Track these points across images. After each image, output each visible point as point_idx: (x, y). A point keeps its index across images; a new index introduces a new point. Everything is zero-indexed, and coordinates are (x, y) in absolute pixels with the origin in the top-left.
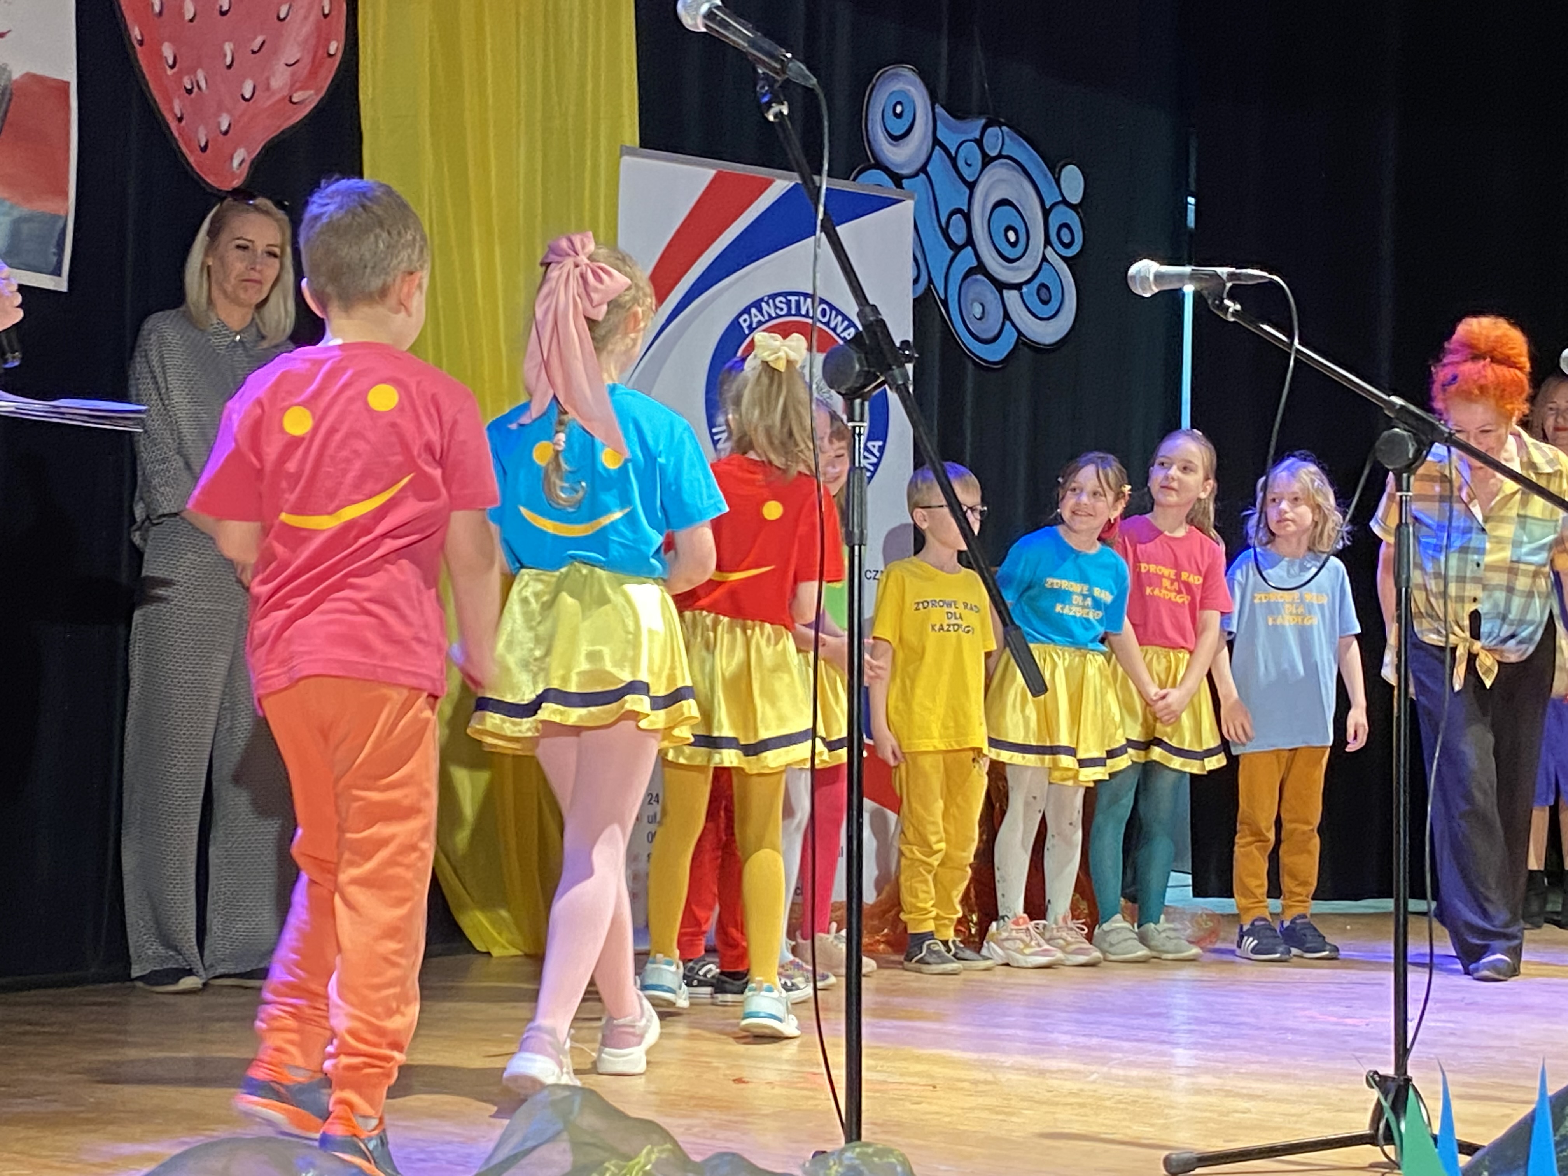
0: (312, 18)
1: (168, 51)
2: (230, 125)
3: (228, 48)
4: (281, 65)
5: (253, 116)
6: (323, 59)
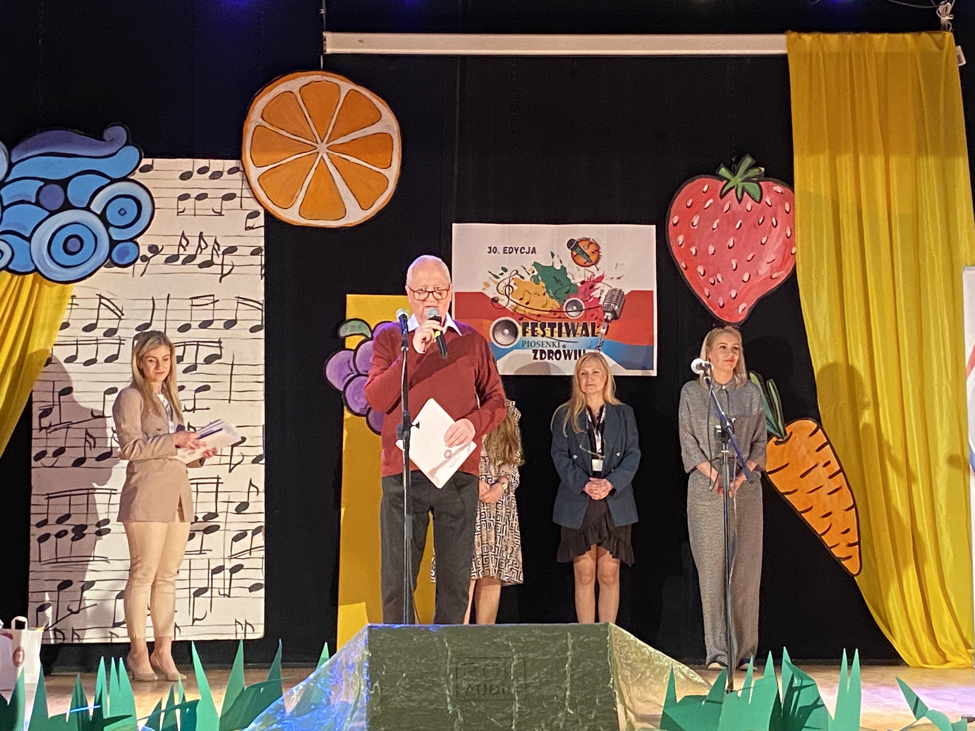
2: (736, 295)
4: (764, 264)
5: (750, 289)
6: (789, 256)
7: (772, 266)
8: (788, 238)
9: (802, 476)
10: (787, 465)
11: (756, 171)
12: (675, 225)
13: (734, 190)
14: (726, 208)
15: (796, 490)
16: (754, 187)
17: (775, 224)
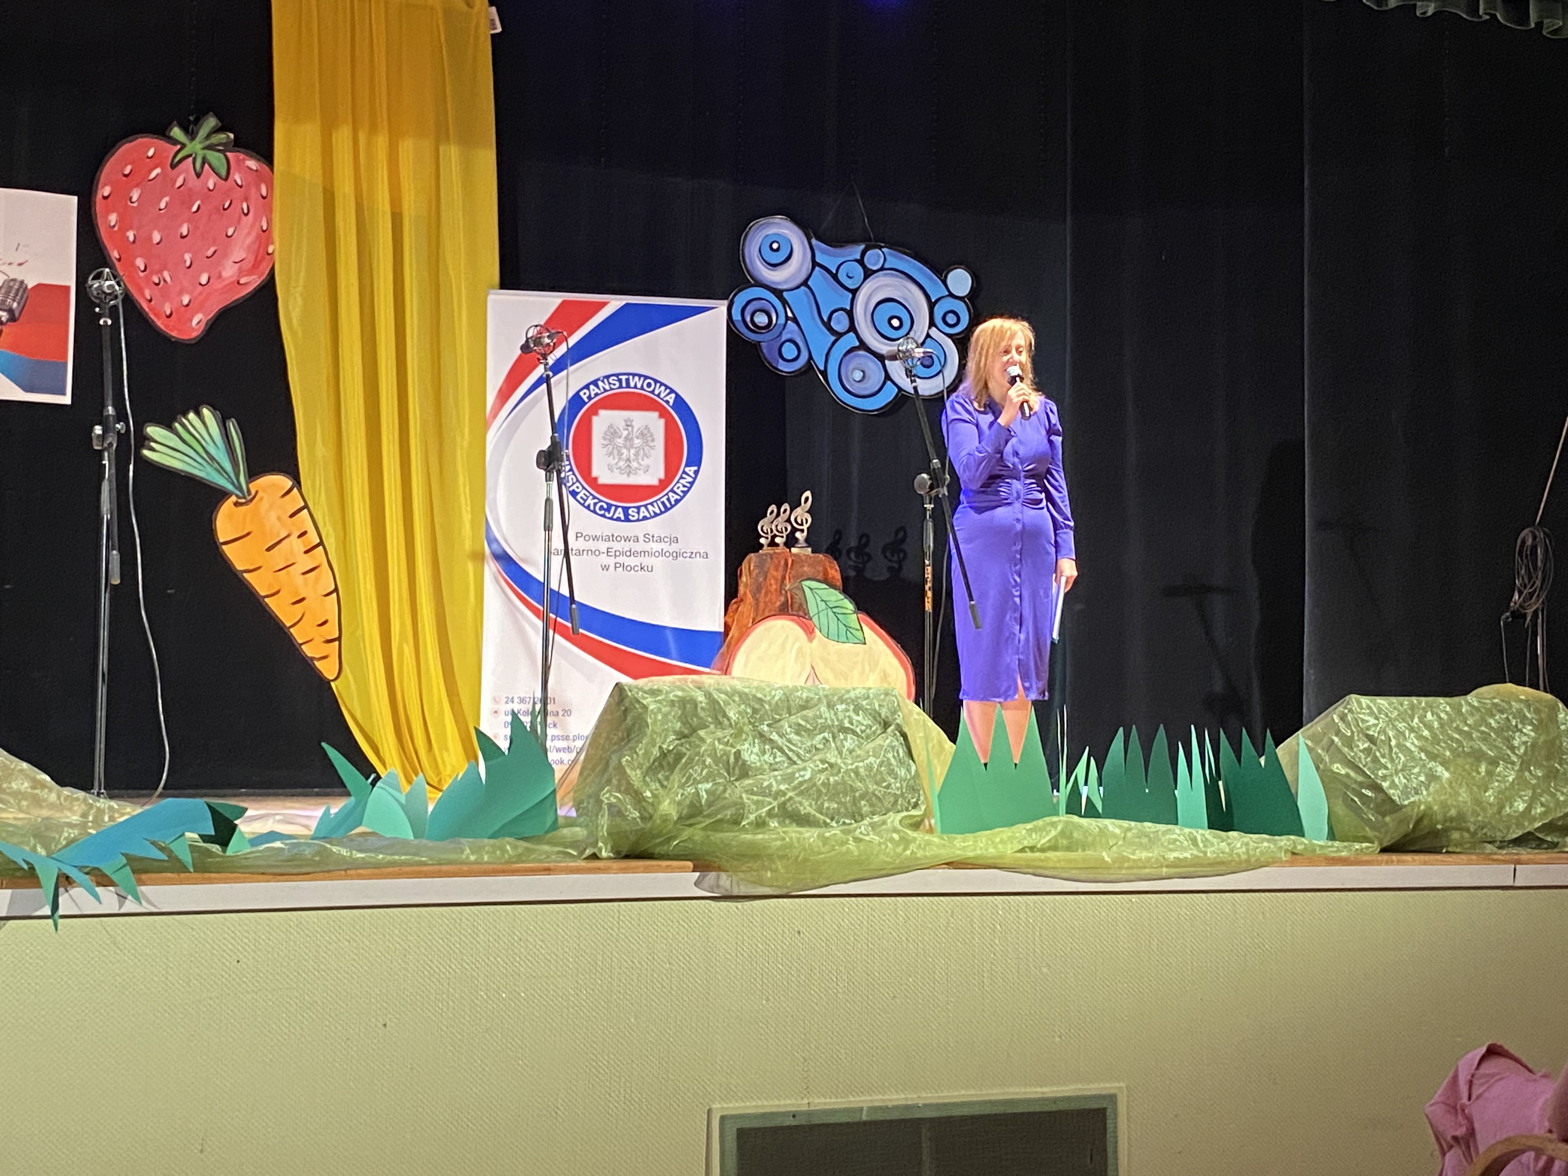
0: (253, 235)
1: (140, 263)
2: (190, 301)
3: (187, 257)
4: (230, 262)
5: (209, 294)
6: (263, 258)
7: (240, 268)
8: (264, 231)
9: (268, 550)
10: (248, 534)
11: (221, 137)
12: (105, 198)
13: (191, 159)
14: (179, 182)
15: (259, 568)
16: (219, 159)
17: (246, 211)
